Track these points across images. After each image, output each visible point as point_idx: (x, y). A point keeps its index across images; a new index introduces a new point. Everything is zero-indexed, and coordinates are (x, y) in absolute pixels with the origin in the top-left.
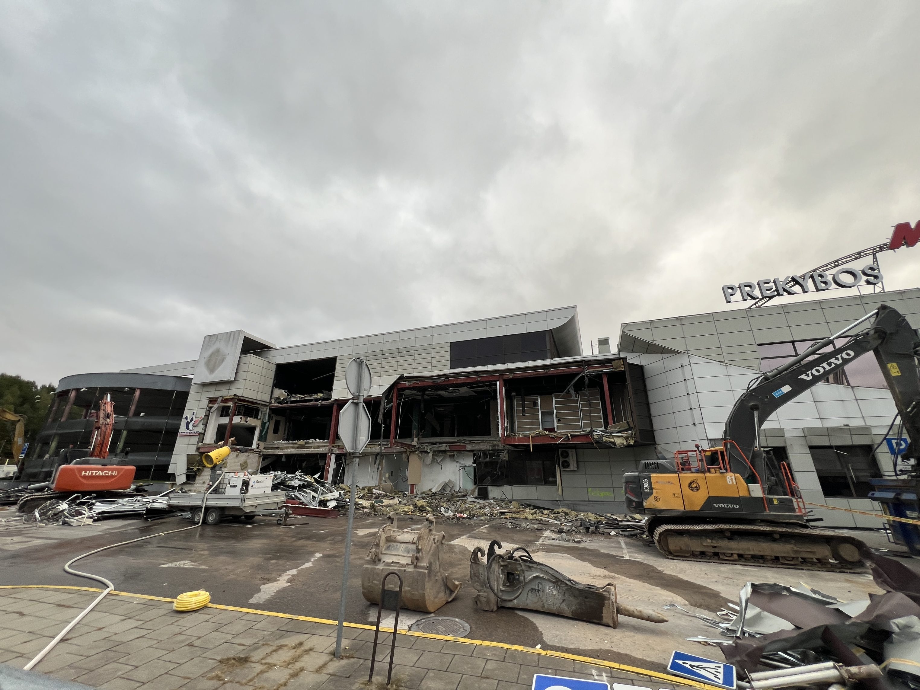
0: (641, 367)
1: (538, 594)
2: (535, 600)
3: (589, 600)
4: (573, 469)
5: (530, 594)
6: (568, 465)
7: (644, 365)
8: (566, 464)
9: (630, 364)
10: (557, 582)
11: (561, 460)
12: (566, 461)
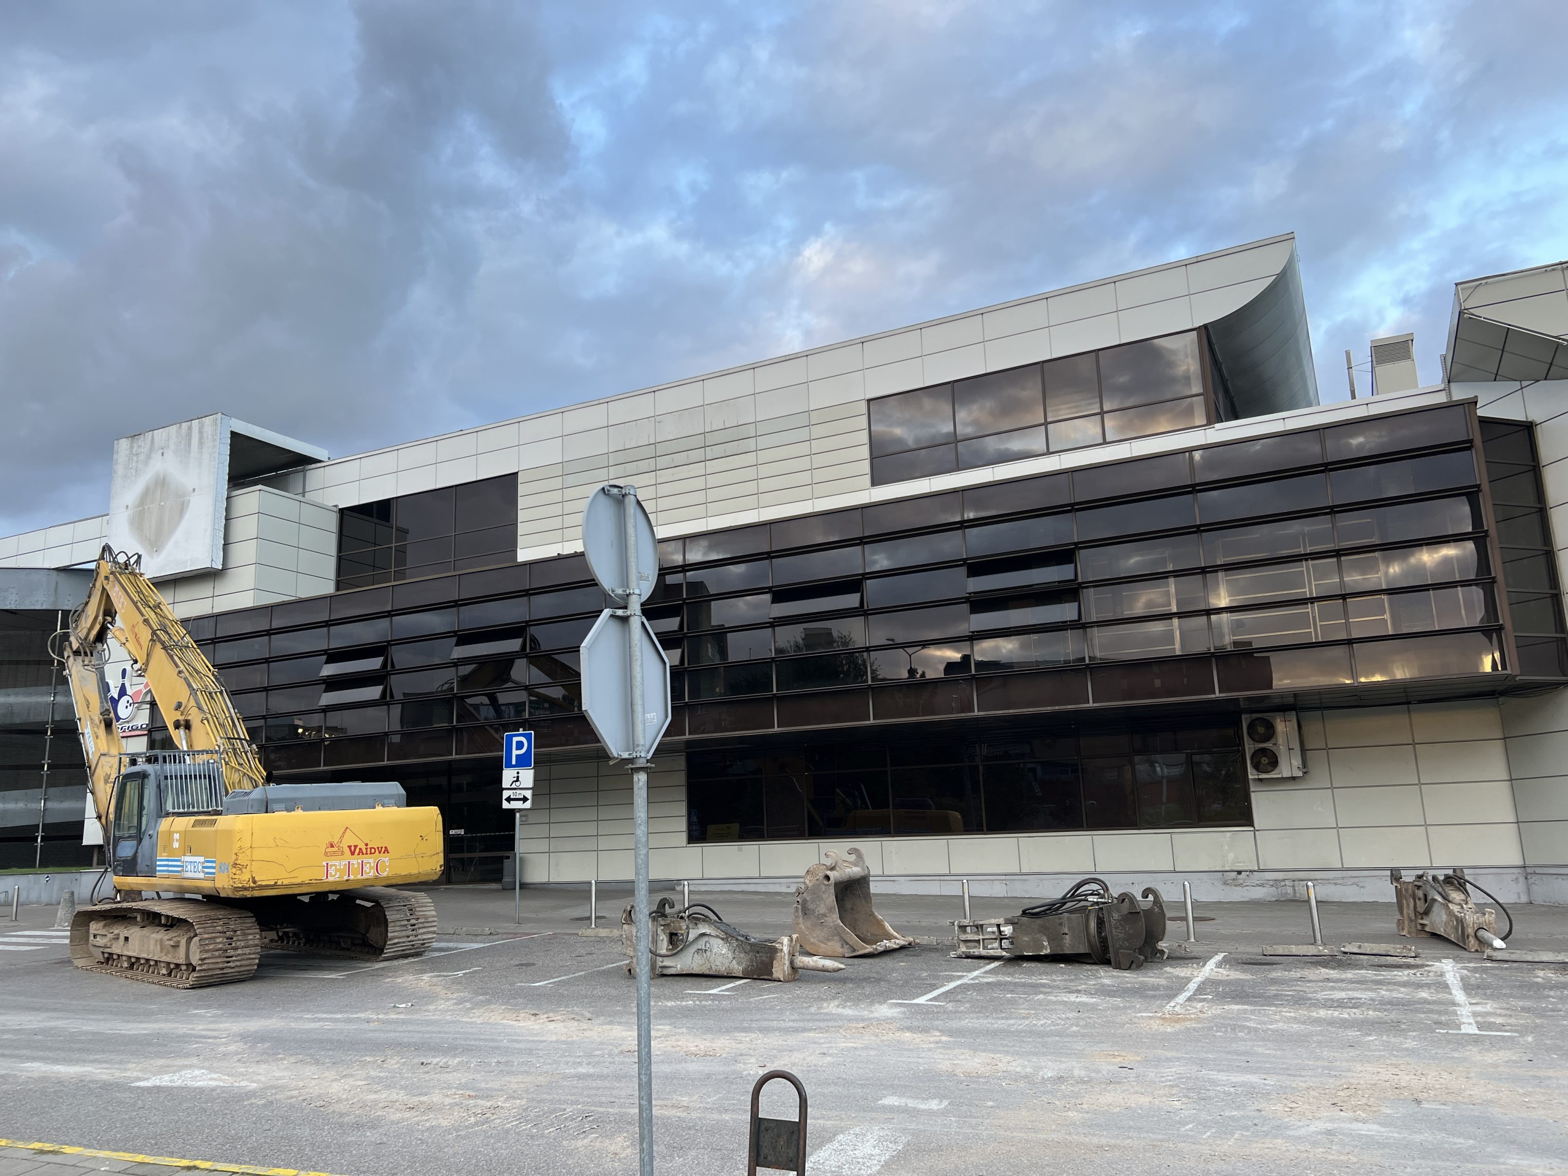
0: (1528, 429)
1: (705, 955)
2: (701, 962)
3: (760, 954)
4: (1289, 775)
5: (696, 955)
6: (1274, 763)
7: (1538, 420)
8: (1264, 760)
9: (1486, 422)
10: (727, 938)
11: (1249, 747)
12: (1264, 751)
